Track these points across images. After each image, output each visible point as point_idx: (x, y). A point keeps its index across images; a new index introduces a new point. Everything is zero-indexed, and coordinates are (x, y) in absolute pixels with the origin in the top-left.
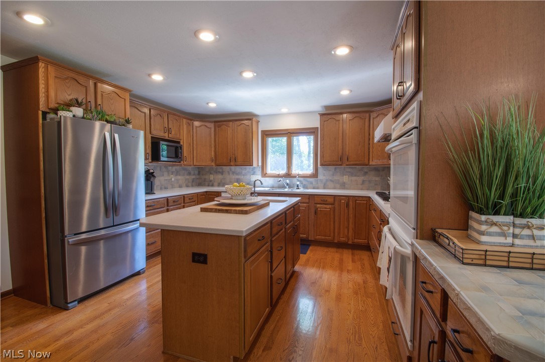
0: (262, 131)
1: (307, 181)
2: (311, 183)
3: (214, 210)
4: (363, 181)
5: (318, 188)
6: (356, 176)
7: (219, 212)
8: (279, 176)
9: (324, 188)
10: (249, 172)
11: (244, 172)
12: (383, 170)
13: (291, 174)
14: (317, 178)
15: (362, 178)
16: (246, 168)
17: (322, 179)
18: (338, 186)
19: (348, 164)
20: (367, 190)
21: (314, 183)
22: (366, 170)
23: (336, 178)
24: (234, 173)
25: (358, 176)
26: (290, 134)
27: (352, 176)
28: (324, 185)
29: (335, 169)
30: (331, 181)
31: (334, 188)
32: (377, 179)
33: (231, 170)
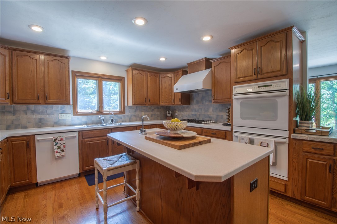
0: (72, 71)
1: (117, 116)
2: (121, 118)
3: (191, 145)
4: (152, 115)
5: (125, 122)
6: (148, 112)
7: (195, 146)
8: (92, 114)
9: (130, 121)
10: (56, 111)
11: (49, 111)
12: (161, 108)
13: (103, 112)
14: (125, 114)
15: (151, 113)
16: (52, 107)
17: (128, 114)
18: (138, 119)
19: (149, 104)
20: (154, 120)
21: (122, 118)
22: (153, 108)
23: (137, 113)
24: (33, 112)
25: (149, 112)
26: (100, 78)
27: (146, 112)
28: (130, 119)
29: (137, 107)
30: (134, 116)
31: (136, 121)
32: (158, 113)
33: (28, 109)
